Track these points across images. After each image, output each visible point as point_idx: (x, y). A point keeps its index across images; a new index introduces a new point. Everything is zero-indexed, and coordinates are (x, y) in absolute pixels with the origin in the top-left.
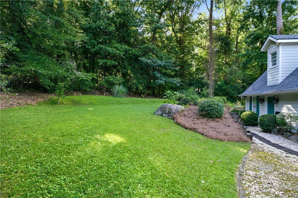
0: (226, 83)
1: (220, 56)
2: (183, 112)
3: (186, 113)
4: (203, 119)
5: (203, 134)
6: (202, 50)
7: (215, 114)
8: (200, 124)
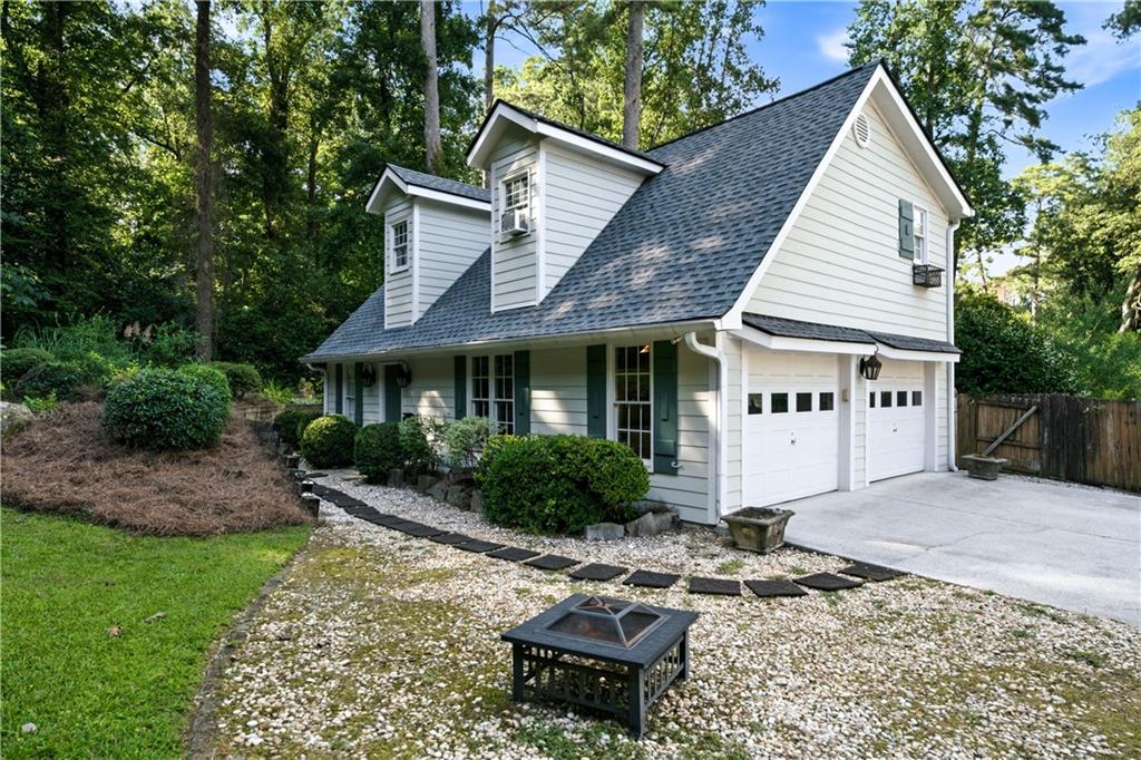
0: (269, 310)
1: (246, 202)
2: (22, 434)
3: (37, 436)
4: (130, 455)
5: (113, 524)
6: (168, 160)
7: (186, 435)
8: (106, 481)
